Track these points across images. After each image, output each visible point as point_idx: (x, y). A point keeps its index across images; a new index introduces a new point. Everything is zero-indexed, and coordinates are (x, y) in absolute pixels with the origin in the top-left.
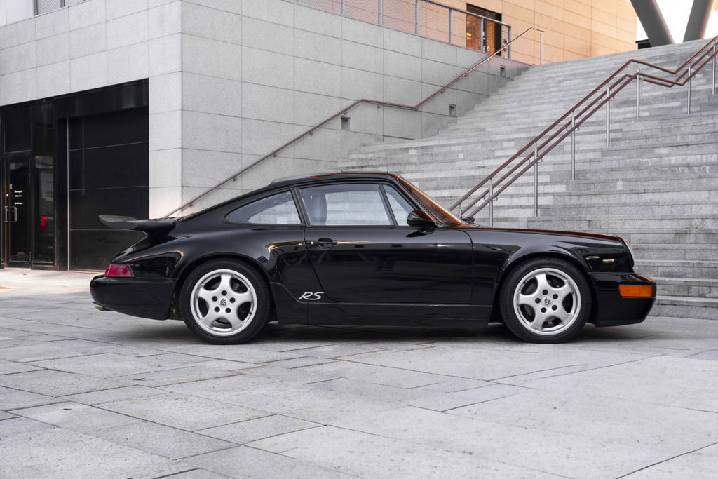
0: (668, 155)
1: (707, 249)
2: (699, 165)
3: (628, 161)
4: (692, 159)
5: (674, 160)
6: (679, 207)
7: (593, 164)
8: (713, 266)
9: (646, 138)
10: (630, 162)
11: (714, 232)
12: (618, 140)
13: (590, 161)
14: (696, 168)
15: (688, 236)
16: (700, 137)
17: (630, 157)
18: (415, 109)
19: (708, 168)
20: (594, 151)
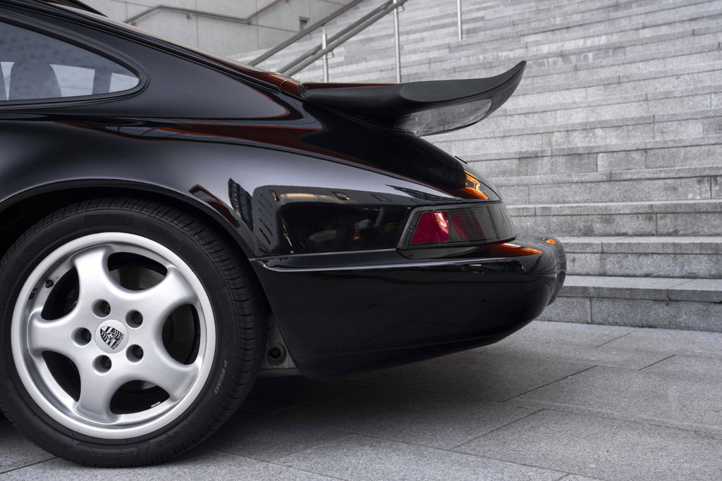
0: (537, 43)
1: (564, 183)
2: (579, 52)
3: (481, 57)
4: (570, 46)
5: (545, 49)
6: (536, 116)
7: (434, 66)
8: (568, 212)
9: (514, 24)
10: (484, 58)
11: (581, 151)
12: (475, 31)
13: (430, 62)
14: (573, 58)
15: (539, 161)
16: (587, 15)
17: (484, 51)
18: (247, 22)
19: (591, 55)
20: (439, 47)
